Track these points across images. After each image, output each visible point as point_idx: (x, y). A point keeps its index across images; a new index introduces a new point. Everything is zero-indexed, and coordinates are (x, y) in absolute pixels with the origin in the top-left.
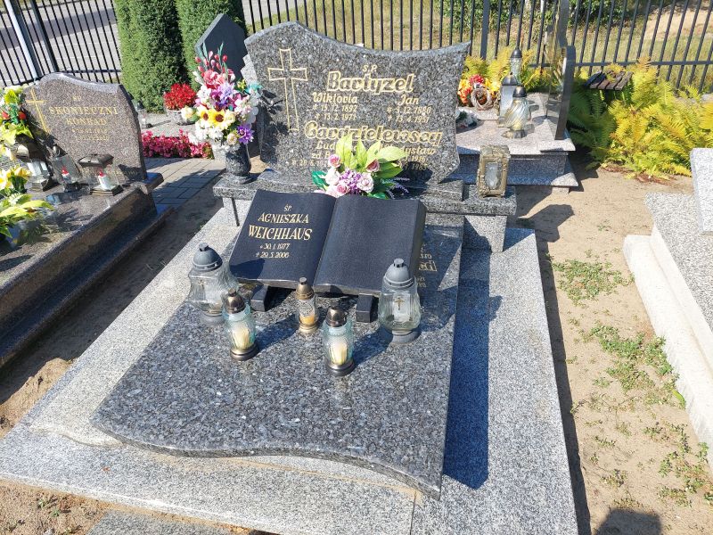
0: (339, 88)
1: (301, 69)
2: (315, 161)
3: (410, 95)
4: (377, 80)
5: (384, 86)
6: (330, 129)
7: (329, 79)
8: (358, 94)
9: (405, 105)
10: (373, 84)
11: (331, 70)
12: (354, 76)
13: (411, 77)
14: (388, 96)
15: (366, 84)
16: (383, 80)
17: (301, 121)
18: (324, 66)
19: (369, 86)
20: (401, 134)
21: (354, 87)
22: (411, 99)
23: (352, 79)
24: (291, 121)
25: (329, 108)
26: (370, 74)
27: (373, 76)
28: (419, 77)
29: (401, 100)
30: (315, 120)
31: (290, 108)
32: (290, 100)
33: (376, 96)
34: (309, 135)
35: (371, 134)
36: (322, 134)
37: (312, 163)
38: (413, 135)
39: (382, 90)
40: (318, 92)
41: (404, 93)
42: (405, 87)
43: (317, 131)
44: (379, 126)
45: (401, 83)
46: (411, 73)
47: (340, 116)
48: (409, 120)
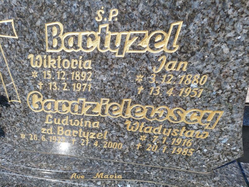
0: (63, 48)
1: (5, 22)
2: (46, 136)
3: (173, 57)
4: (119, 35)
5: (131, 43)
6: (60, 101)
7: (47, 35)
8: (92, 57)
9: (164, 72)
10: (113, 40)
11: (48, 21)
12: (82, 29)
13: (176, 28)
14: (137, 59)
15: (102, 41)
16: (129, 34)
17: (21, 92)
18: (37, 14)
19: (108, 44)
20: (159, 111)
21: (84, 46)
22: (175, 63)
23: (81, 35)
24: (9, 92)
25: (54, 75)
26: (107, 25)
27: (113, 27)
28: (191, 27)
29: (158, 65)
30: (38, 90)
31: (3, 75)
32: (2, 64)
33: (118, 59)
34: (34, 107)
35: (115, 108)
36: (49, 106)
37: (43, 138)
38: (175, 113)
39: (127, 50)
40: (35, 54)
41: (164, 54)
42: (164, 44)
43: (43, 103)
44: (125, 100)
45: (159, 38)
46: (177, 19)
47: (70, 86)
48: (170, 93)
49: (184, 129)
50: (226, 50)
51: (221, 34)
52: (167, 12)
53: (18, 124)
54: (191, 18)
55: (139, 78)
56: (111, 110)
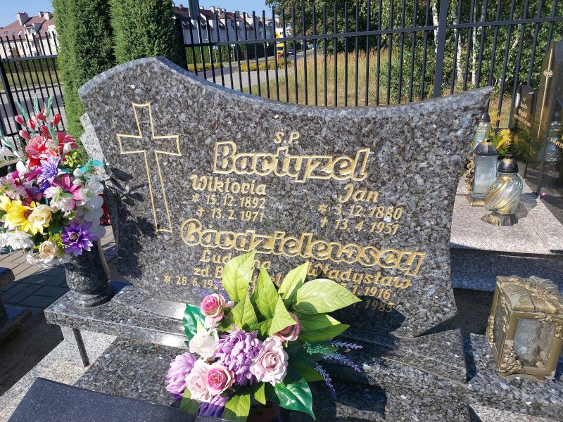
0: (234, 169)
1: (169, 137)
2: (200, 279)
3: (362, 186)
4: (300, 159)
5: (313, 168)
6: (223, 233)
7: (217, 155)
8: (268, 181)
9: (351, 202)
10: (293, 163)
11: (220, 139)
12: (258, 150)
13: (363, 155)
14: (320, 186)
15: (280, 164)
16: (311, 158)
17: (175, 219)
18: (208, 132)
19: (286, 168)
20: (346, 250)
21: (259, 168)
22: (363, 193)
23: (256, 156)
24: (158, 218)
25: (219, 201)
26: (286, 148)
27: (293, 150)
28: (380, 155)
29: (345, 194)
30: (197, 217)
31: (155, 198)
32: (156, 184)
33: (298, 185)
34: (189, 240)
35: (292, 244)
36: (208, 239)
37: (194, 282)
38: (367, 253)
39: (308, 174)
40: (199, 175)
41: (350, 181)
42: (350, 172)
43: (201, 235)
44: (305, 234)
45: (344, 165)
46: (363, 146)
47: (237, 214)
48: (359, 227)
49: (379, 274)
50: (420, 181)
51: (413, 164)
52: (352, 138)
53: (163, 262)
54: (379, 145)
55: (323, 208)
56: (286, 247)
